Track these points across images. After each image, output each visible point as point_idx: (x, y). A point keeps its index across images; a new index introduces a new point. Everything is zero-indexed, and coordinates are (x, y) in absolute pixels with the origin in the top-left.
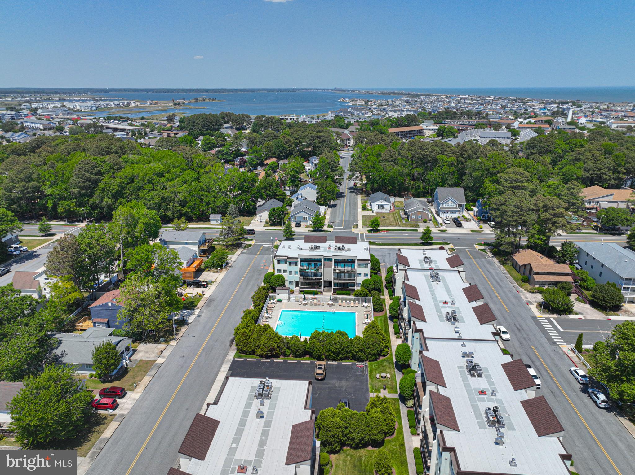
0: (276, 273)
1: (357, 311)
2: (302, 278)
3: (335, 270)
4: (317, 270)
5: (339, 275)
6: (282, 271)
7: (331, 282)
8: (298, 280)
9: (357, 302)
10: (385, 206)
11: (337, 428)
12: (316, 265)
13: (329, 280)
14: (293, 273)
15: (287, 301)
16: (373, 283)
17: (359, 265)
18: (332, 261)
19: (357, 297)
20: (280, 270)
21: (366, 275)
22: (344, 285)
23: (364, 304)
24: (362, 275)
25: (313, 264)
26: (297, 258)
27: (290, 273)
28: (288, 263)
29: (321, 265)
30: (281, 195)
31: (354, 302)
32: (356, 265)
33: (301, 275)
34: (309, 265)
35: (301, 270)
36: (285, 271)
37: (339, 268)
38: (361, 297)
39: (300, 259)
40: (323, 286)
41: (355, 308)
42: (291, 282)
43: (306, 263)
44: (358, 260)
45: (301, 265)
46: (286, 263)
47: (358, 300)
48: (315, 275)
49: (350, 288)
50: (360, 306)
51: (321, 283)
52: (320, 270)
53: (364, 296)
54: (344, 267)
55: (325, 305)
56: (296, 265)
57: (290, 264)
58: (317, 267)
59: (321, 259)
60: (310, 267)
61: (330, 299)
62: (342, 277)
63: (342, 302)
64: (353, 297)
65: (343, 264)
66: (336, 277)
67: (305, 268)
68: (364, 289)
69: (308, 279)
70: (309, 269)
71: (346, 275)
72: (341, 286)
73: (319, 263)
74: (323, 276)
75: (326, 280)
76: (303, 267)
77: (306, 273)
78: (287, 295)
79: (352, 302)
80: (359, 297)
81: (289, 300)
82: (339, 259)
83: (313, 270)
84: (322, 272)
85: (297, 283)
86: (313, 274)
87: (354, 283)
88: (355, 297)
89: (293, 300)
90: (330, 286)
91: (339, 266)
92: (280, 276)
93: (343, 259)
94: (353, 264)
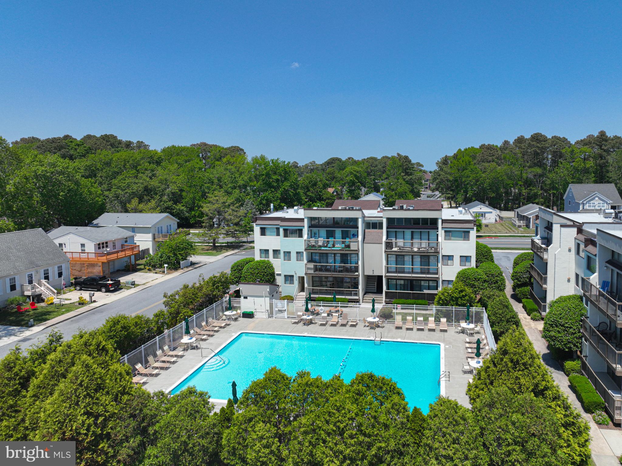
0: (257, 258)
1: (444, 341)
2: (311, 265)
3: (389, 245)
4: (349, 246)
5: (400, 257)
6: (271, 253)
7: (380, 278)
8: (303, 275)
9: (444, 320)
10: (487, 215)
12: (345, 235)
13: (377, 273)
14: (293, 256)
15: (265, 316)
16: (485, 276)
17: (448, 233)
18: (381, 227)
19: (444, 308)
20: (267, 251)
21: (465, 259)
22: (412, 284)
23: (464, 324)
24: (457, 260)
25: (338, 232)
26: (302, 220)
27: (287, 254)
28: (281, 231)
29: (356, 235)
31: (437, 320)
32: (441, 233)
33: (310, 261)
34: (330, 234)
35: (309, 247)
36: (276, 253)
37: (400, 242)
38: (454, 308)
39: (311, 219)
40: (361, 287)
41: (437, 334)
42: (289, 278)
43: (323, 232)
44: (444, 221)
46: (278, 234)
47: (448, 316)
48: (345, 258)
49: (426, 291)
50: (452, 330)
51: (356, 279)
52: (353, 247)
53: (464, 305)
54: (412, 238)
55: (361, 325)
56: (301, 236)
57: (286, 236)
58: (347, 240)
59: (356, 220)
60: (331, 240)
61: (373, 311)
62: (408, 266)
63: (404, 320)
64: (433, 309)
65: (408, 232)
66: (393, 266)
67: (320, 243)
68: (461, 285)
69: (327, 270)
70: (330, 245)
71: (417, 259)
72: (404, 287)
73: (353, 231)
74: (360, 263)
75: (368, 273)
76: (317, 242)
77: (324, 256)
78: (268, 299)
79: (432, 319)
80: (449, 308)
81: (271, 314)
82: (400, 220)
83: (339, 246)
84: (358, 250)
85: (302, 279)
86: (338, 258)
87: (436, 281)
88: (439, 307)
89: (281, 315)
90: (379, 291)
91: (400, 235)
92: (264, 262)
93: (408, 220)
94: (432, 231)
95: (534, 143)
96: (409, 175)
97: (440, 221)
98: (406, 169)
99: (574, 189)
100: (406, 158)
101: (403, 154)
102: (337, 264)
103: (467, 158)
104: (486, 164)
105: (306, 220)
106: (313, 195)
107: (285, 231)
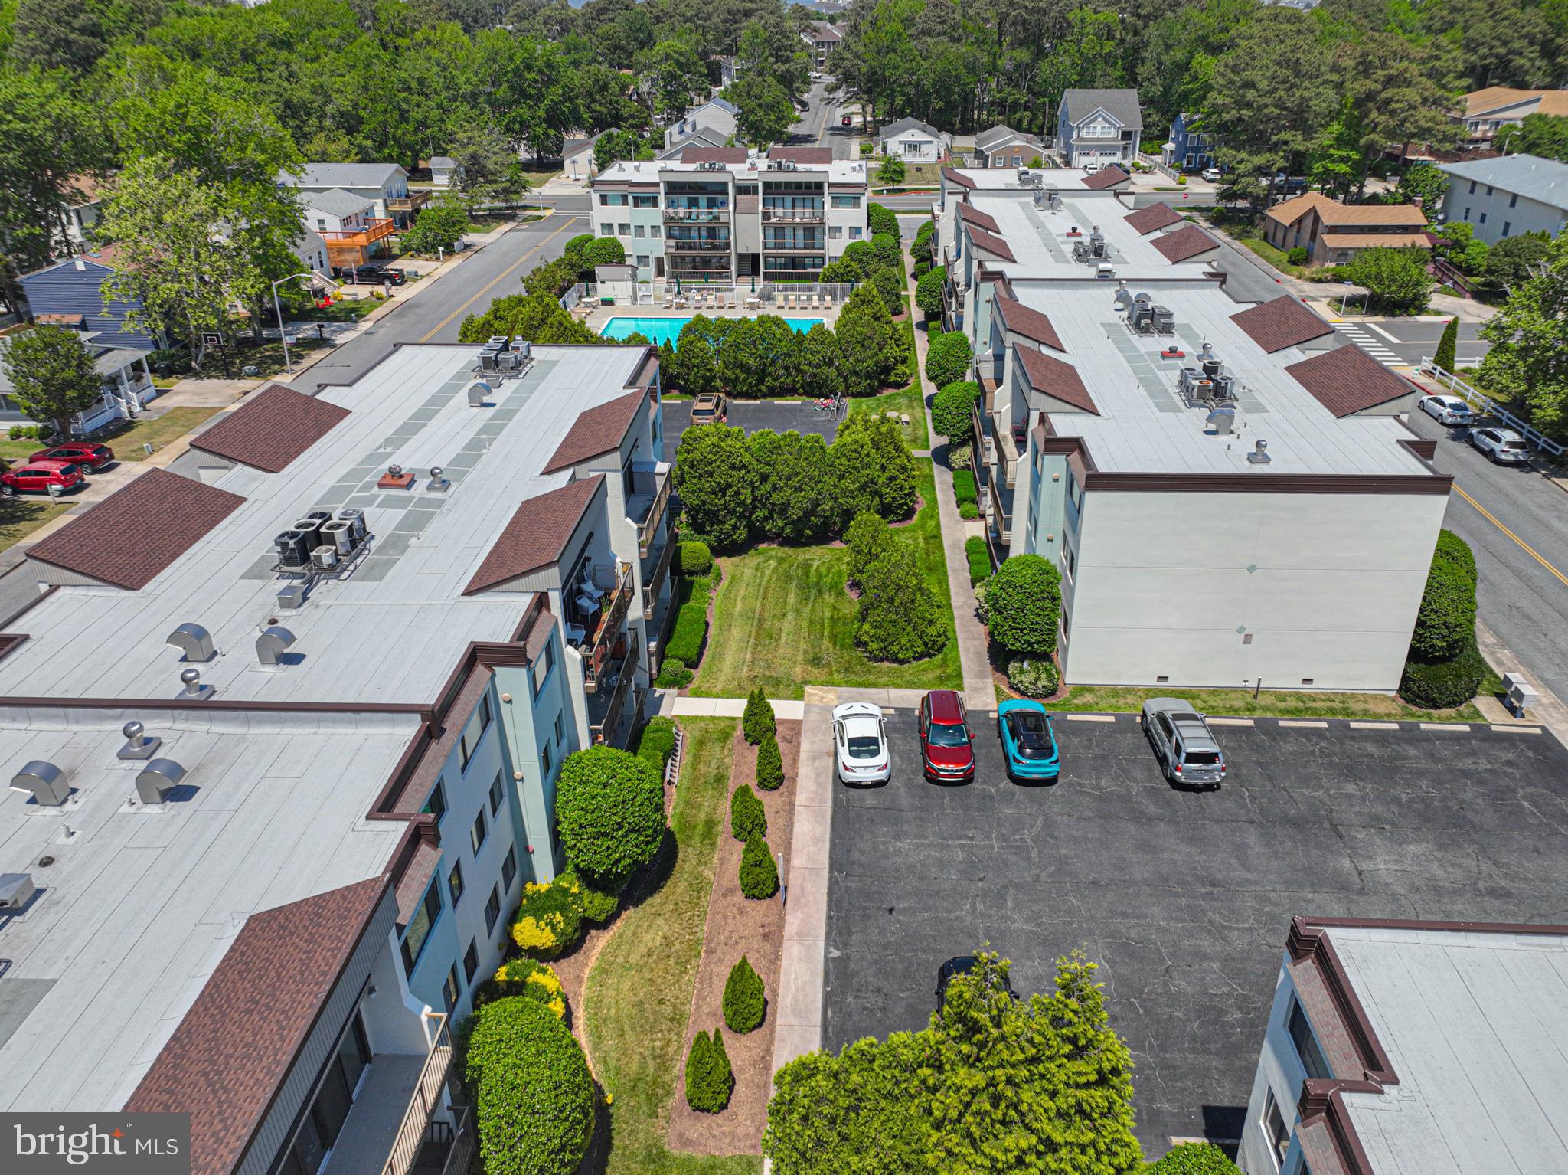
0: (598, 235)
1: (827, 316)
2: (672, 242)
3: (766, 216)
4: (717, 218)
5: (779, 230)
6: (616, 228)
7: (755, 257)
8: (662, 254)
9: (828, 298)
10: (923, 147)
11: (733, 467)
12: (711, 204)
13: (752, 251)
14: (648, 230)
15: (628, 303)
16: (875, 250)
17: (836, 200)
18: (756, 192)
19: (828, 286)
20: (610, 226)
21: (855, 230)
22: (794, 262)
24: (846, 232)
25: (703, 200)
26: (656, 185)
27: (640, 229)
28: (630, 199)
29: (725, 203)
30: (633, 116)
31: (822, 299)
32: (827, 199)
33: (669, 236)
34: (693, 203)
35: (668, 220)
36: (623, 227)
37: (780, 211)
38: (839, 285)
39: (667, 184)
40: (733, 268)
41: (822, 311)
42: (643, 259)
43: (683, 199)
44: (831, 185)
45: (668, 206)
46: (625, 202)
47: (830, 292)
48: (712, 232)
49: (810, 270)
51: (729, 257)
52: (723, 218)
53: (849, 281)
54: (794, 207)
55: (739, 308)
56: (656, 205)
57: (636, 205)
58: (715, 210)
59: (725, 184)
60: (694, 210)
61: (753, 290)
62: (789, 241)
63: (786, 299)
64: (818, 286)
65: (789, 199)
66: (771, 241)
67: (681, 215)
68: (847, 261)
69: (690, 248)
70: (694, 216)
71: (800, 232)
72: (784, 266)
73: (720, 198)
74: (732, 238)
75: (742, 250)
76: (677, 213)
77: (686, 230)
78: (630, 283)
79: (816, 298)
80: (834, 285)
82: (778, 184)
83: (704, 218)
84: (729, 223)
85: (659, 261)
86: (704, 232)
87: (822, 257)
88: (824, 285)
90: (755, 271)
91: (779, 202)
92: (610, 239)
93: (788, 184)
94: (816, 197)
97: (826, 185)
99: (1072, 98)
102: (703, 240)
105: (662, 185)
107: (635, 198)
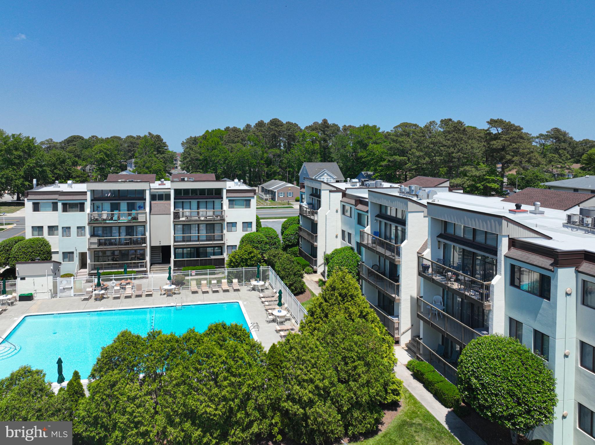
0: (29, 235)
1: (240, 299)
2: (95, 240)
3: (176, 215)
4: (135, 218)
5: (186, 227)
6: (46, 230)
7: (168, 248)
8: (85, 250)
9: (235, 281)
12: (131, 207)
13: (164, 244)
14: (74, 231)
15: (48, 296)
16: (265, 239)
17: (232, 203)
18: (169, 199)
19: (235, 270)
20: (41, 228)
21: (247, 225)
22: (198, 251)
23: (254, 282)
24: (240, 226)
25: (124, 205)
26: (85, 193)
27: (67, 230)
28: (60, 205)
29: (142, 207)
31: (230, 282)
32: (225, 202)
33: (93, 235)
34: (115, 207)
35: (92, 222)
36: (52, 229)
37: (187, 212)
38: (244, 269)
39: (93, 192)
40: (148, 258)
41: (232, 293)
42: (68, 255)
43: (107, 205)
44: (228, 191)
45: (93, 209)
46: (55, 209)
47: (238, 276)
48: (130, 230)
49: (213, 257)
50: (244, 289)
51: (144, 250)
52: (141, 218)
53: (252, 265)
54: (198, 208)
55: (156, 295)
56: (82, 209)
57: (65, 210)
58: (134, 212)
59: (143, 192)
60: (116, 212)
61: (169, 278)
62: (194, 234)
63: (199, 284)
64: (226, 270)
65: (194, 203)
66: (180, 235)
67: (105, 217)
68: (249, 248)
69: (111, 244)
70: (115, 217)
71: (203, 228)
72: (190, 255)
73: (139, 203)
74: (148, 234)
75: (155, 244)
76: (100, 215)
77: (108, 230)
78: (51, 278)
79: (225, 281)
80: (240, 269)
81: (54, 293)
82: (186, 191)
83: (124, 219)
84: (145, 222)
85: (83, 256)
86: (123, 231)
87: (221, 247)
88: (231, 270)
89: (67, 293)
90: (166, 260)
91: (186, 205)
92: (38, 240)
93: (194, 191)
94: (217, 201)
95: (273, 127)
96: (162, 154)
97: (225, 192)
98: (159, 148)
99: (307, 166)
100: (158, 137)
101: (155, 133)
102: (123, 237)
103: (216, 139)
104: (233, 145)
105: (89, 194)
106: (62, 173)
107: (65, 205)
